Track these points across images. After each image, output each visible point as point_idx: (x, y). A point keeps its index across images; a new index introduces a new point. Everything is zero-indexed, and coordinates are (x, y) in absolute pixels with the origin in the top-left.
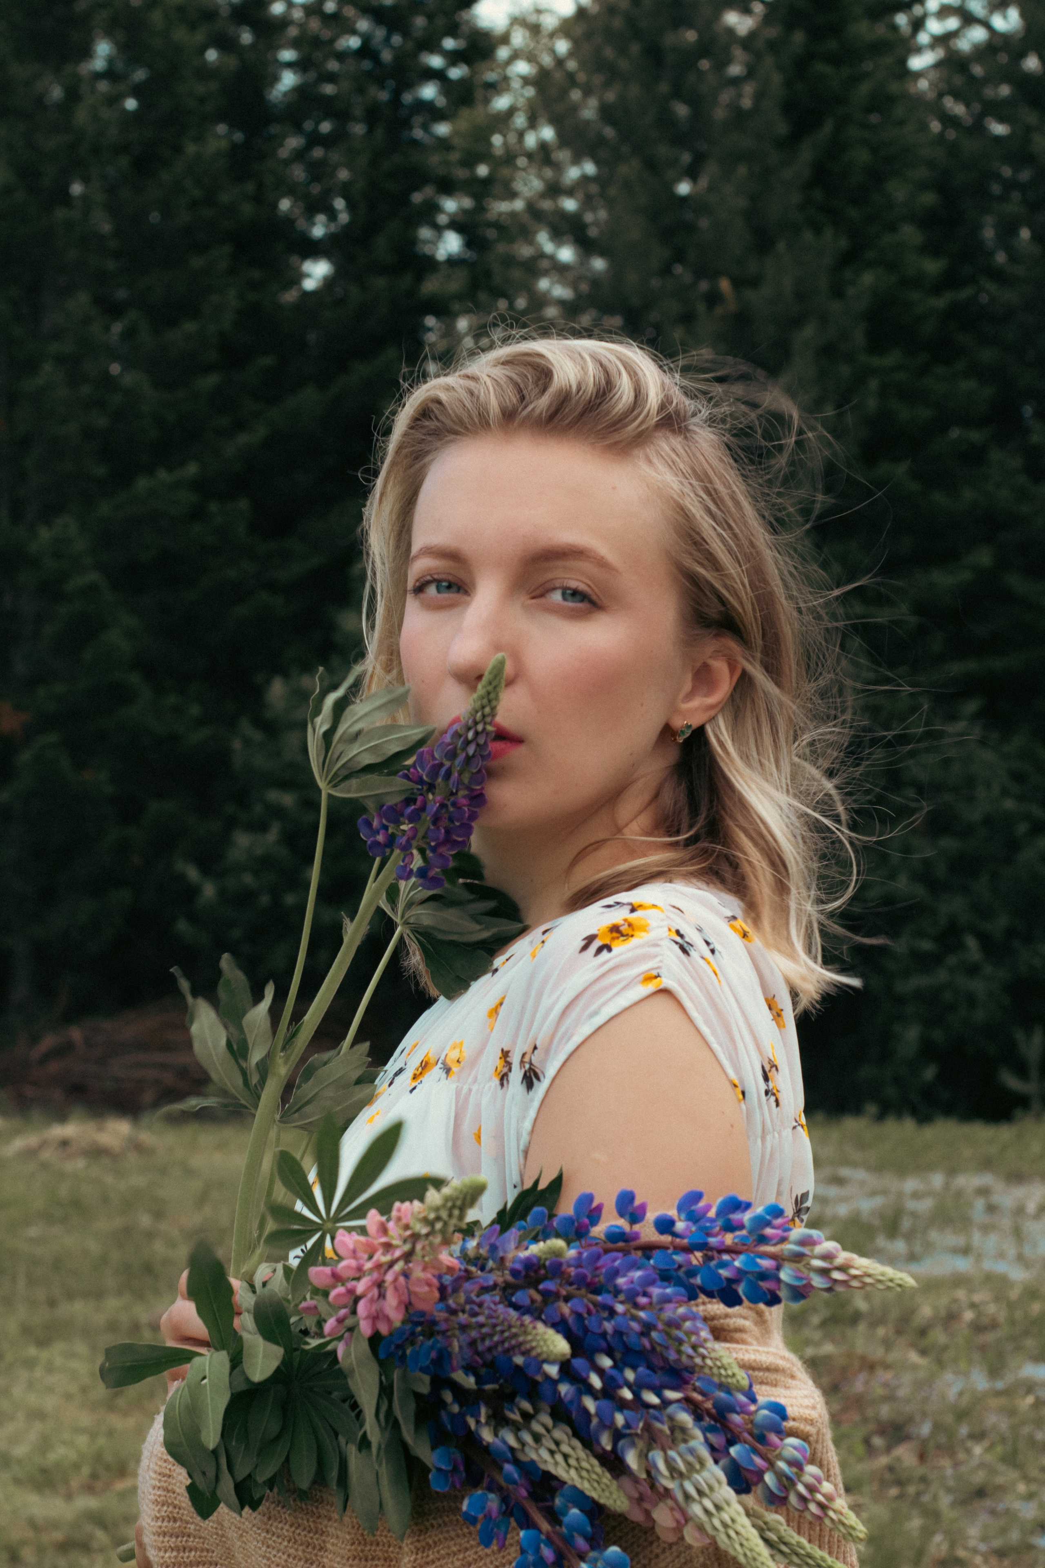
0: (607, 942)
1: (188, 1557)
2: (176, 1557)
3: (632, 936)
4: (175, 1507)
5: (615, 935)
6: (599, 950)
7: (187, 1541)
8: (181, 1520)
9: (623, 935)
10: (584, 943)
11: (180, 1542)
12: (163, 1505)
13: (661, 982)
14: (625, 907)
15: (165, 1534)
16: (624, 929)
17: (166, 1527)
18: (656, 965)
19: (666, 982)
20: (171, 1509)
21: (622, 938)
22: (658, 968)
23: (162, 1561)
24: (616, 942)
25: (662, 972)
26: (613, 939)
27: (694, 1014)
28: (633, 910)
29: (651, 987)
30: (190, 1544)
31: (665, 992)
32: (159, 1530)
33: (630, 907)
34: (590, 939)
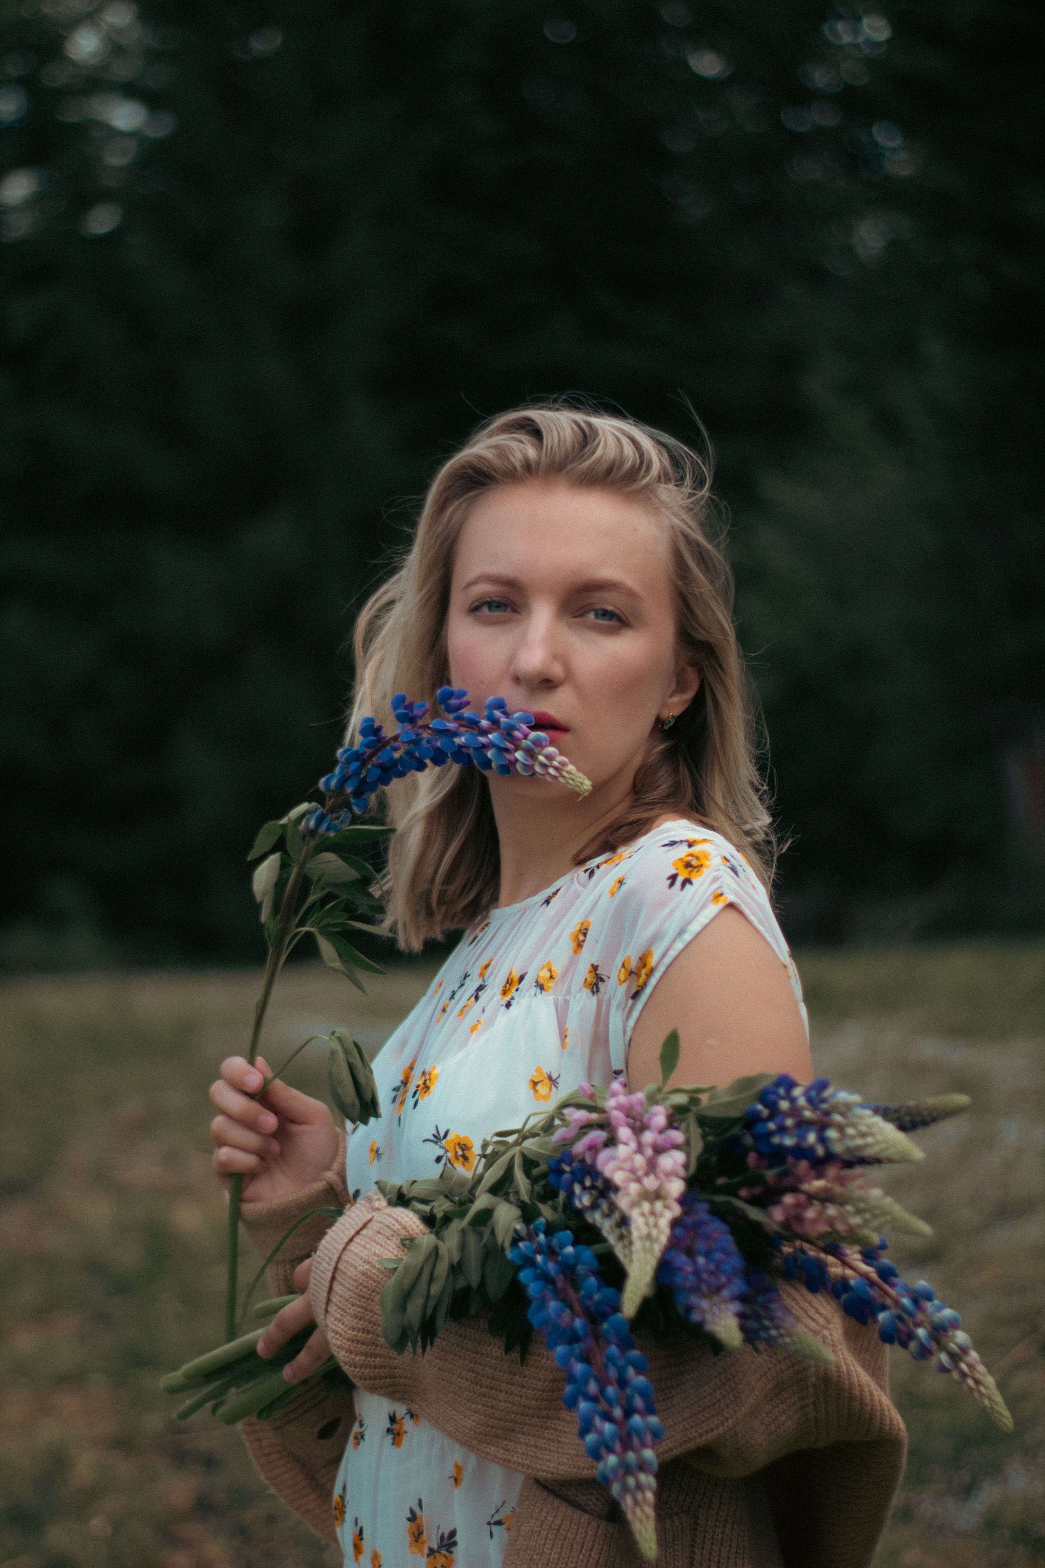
0: (687, 876)
1: (374, 1361)
2: (364, 1361)
3: (701, 866)
4: (370, 1322)
5: (690, 869)
6: (683, 885)
7: (375, 1349)
8: (373, 1333)
9: (695, 868)
10: (669, 881)
11: (371, 1349)
12: (360, 1319)
13: (727, 898)
14: (683, 843)
15: (358, 1342)
16: (694, 862)
17: (360, 1337)
18: (719, 886)
19: (731, 897)
20: (366, 1323)
21: (695, 870)
22: (720, 887)
23: (352, 1362)
24: (693, 874)
25: (725, 890)
26: (690, 872)
27: (752, 918)
28: (690, 845)
29: (721, 905)
30: (378, 1351)
31: (731, 906)
32: (354, 1338)
33: (687, 843)
34: (673, 878)
